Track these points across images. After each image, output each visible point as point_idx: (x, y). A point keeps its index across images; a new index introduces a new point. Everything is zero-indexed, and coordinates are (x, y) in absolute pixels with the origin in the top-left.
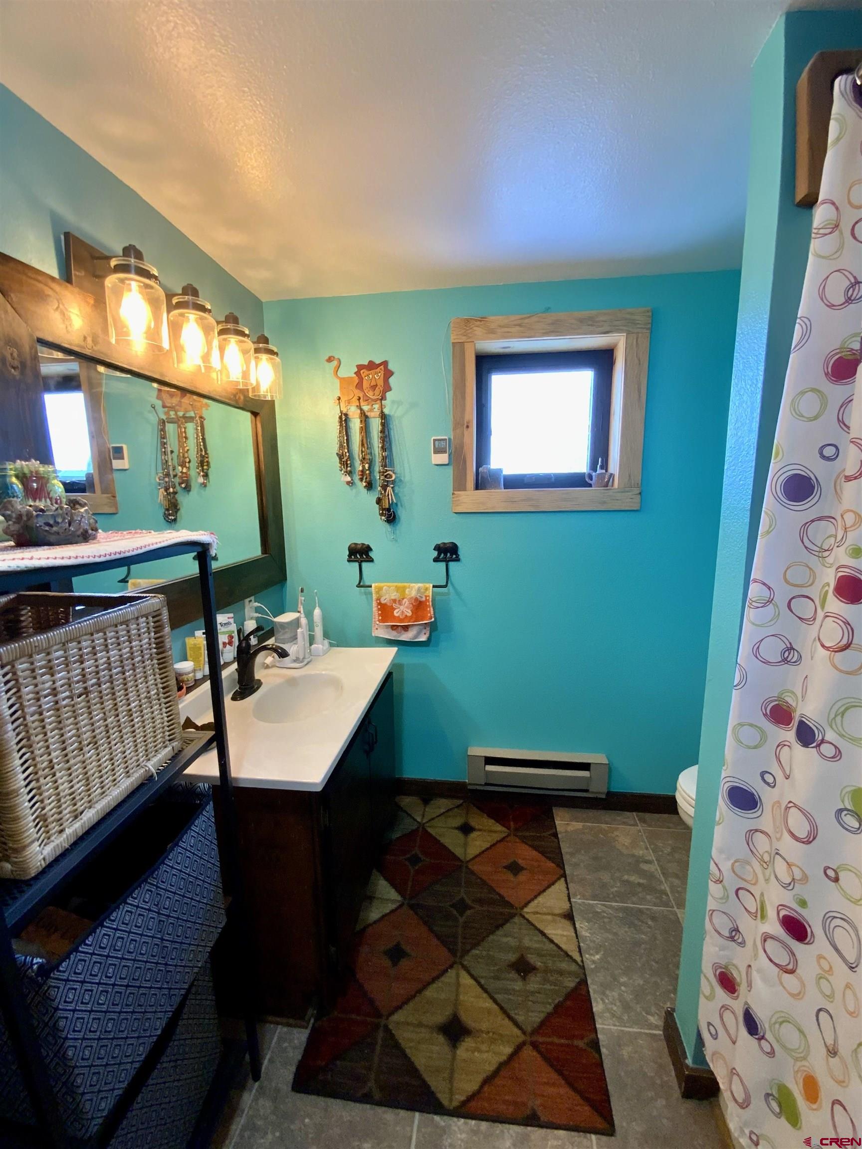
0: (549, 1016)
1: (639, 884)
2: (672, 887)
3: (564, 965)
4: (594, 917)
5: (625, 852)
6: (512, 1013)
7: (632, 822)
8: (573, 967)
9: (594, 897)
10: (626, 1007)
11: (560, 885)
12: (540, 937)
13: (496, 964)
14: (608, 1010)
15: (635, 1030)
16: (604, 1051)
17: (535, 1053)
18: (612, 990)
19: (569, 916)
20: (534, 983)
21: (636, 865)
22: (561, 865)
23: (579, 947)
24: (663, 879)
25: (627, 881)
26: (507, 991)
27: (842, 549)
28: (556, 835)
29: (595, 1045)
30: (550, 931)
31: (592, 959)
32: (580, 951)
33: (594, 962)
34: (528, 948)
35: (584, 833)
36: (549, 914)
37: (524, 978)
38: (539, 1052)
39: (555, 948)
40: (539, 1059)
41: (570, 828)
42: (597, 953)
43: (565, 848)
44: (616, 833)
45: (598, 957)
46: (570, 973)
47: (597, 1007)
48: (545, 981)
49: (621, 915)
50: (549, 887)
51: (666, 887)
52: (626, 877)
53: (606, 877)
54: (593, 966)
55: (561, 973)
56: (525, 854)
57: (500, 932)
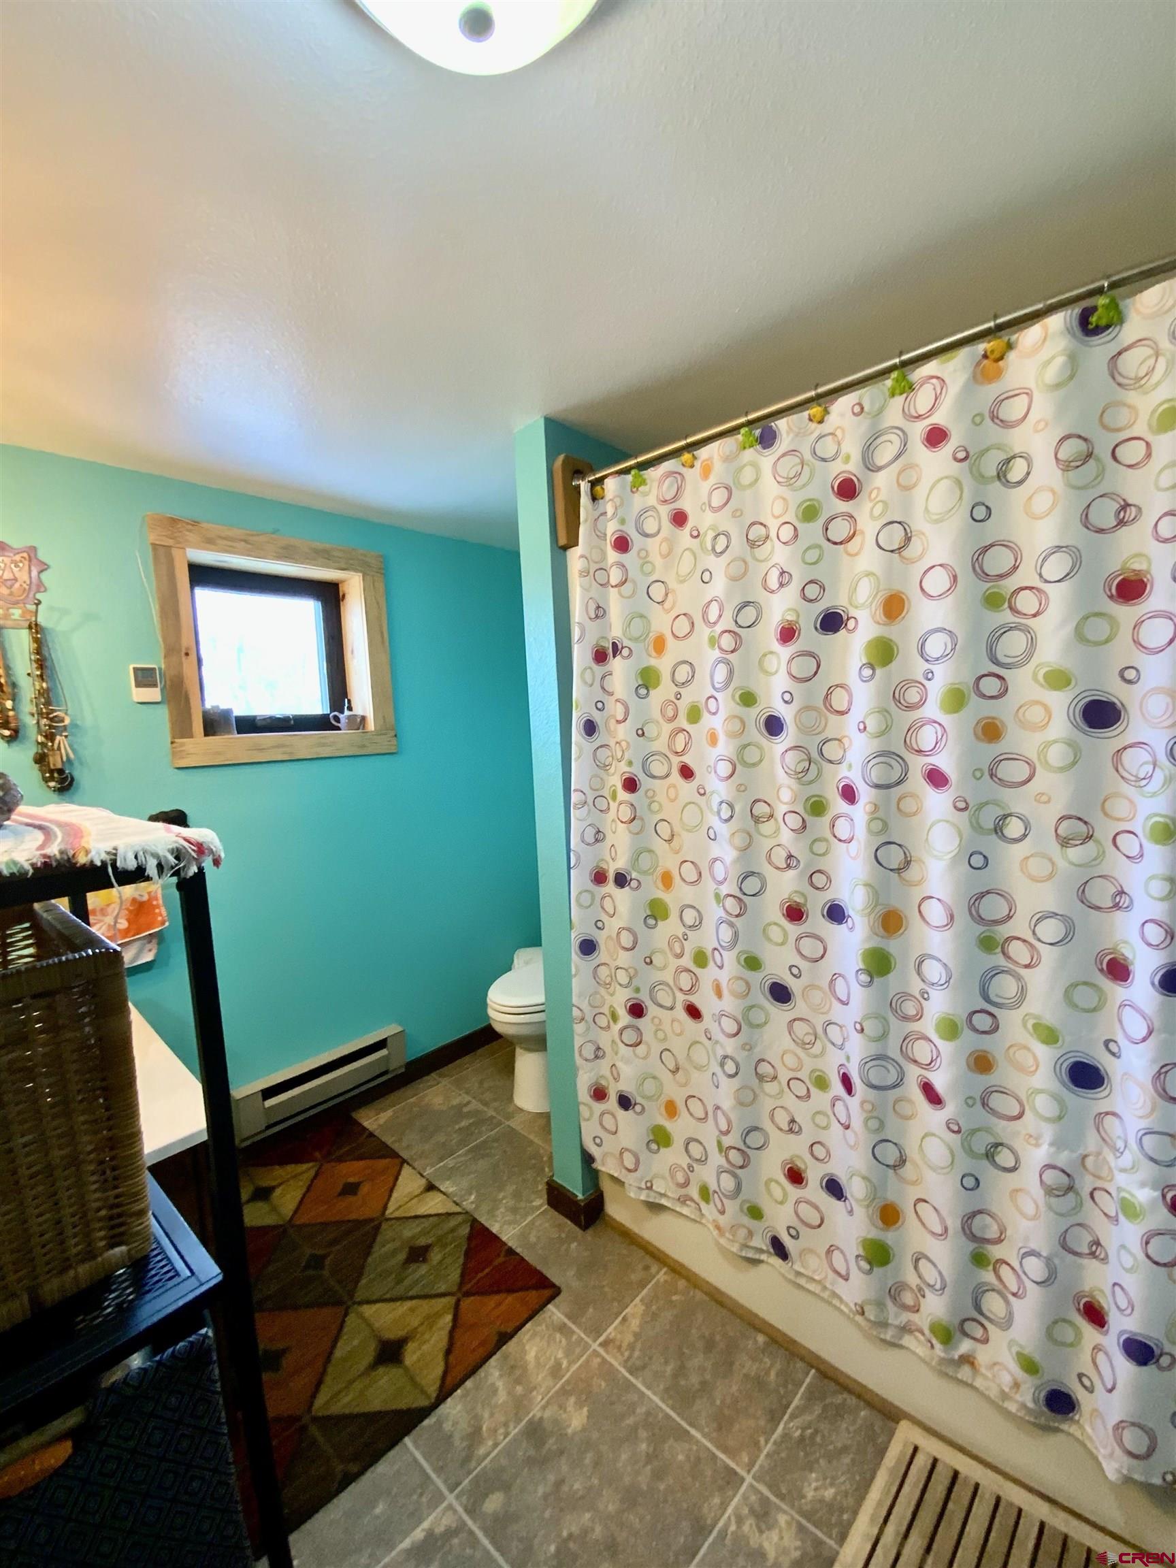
0: (465, 1264)
1: (470, 1125)
2: (495, 1109)
3: (453, 1222)
4: (450, 1173)
5: (445, 1108)
6: (433, 1292)
7: (435, 1082)
8: (460, 1219)
9: (441, 1160)
10: (514, 1210)
11: (406, 1170)
12: (417, 1221)
13: (391, 1273)
14: (505, 1223)
15: (530, 1218)
16: (518, 1250)
17: (472, 1298)
18: (498, 1209)
19: (431, 1187)
20: (435, 1256)
21: (459, 1112)
22: (394, 1155)
23: (455, 1202)
24: (485, 1109)
25: (460, 1129)
26: (416, 1282)
27: (623, 762)
28: (371, 1135)
29: (511, 1252)
30: (422, 1210)
31: (469, 1203)
32: (457, 1204)
33: (472, 1203)
34: (413, 1237)
35: (397, 1117)
36: (412, 1199)
37: (425, 1261)
38: (473, 1295)
39: (435, 1219)
40: (478, 1298)
41: (382, 1121)
42: (471, 1194)
43: (389, 1140)
44: (426, 1099)
45: (473, 1197)
46: (460, 1225)
47: (495, 1229)
48: (444, 1246)
49: (470, 1156)
50: (396, 1179)
51: (491, 1113)
52: (457, 1127)
53: (441, 1138)
54: (474, 1206)
55: (453, 1230)
56: (350, 1170)
57: (376, 1248)
